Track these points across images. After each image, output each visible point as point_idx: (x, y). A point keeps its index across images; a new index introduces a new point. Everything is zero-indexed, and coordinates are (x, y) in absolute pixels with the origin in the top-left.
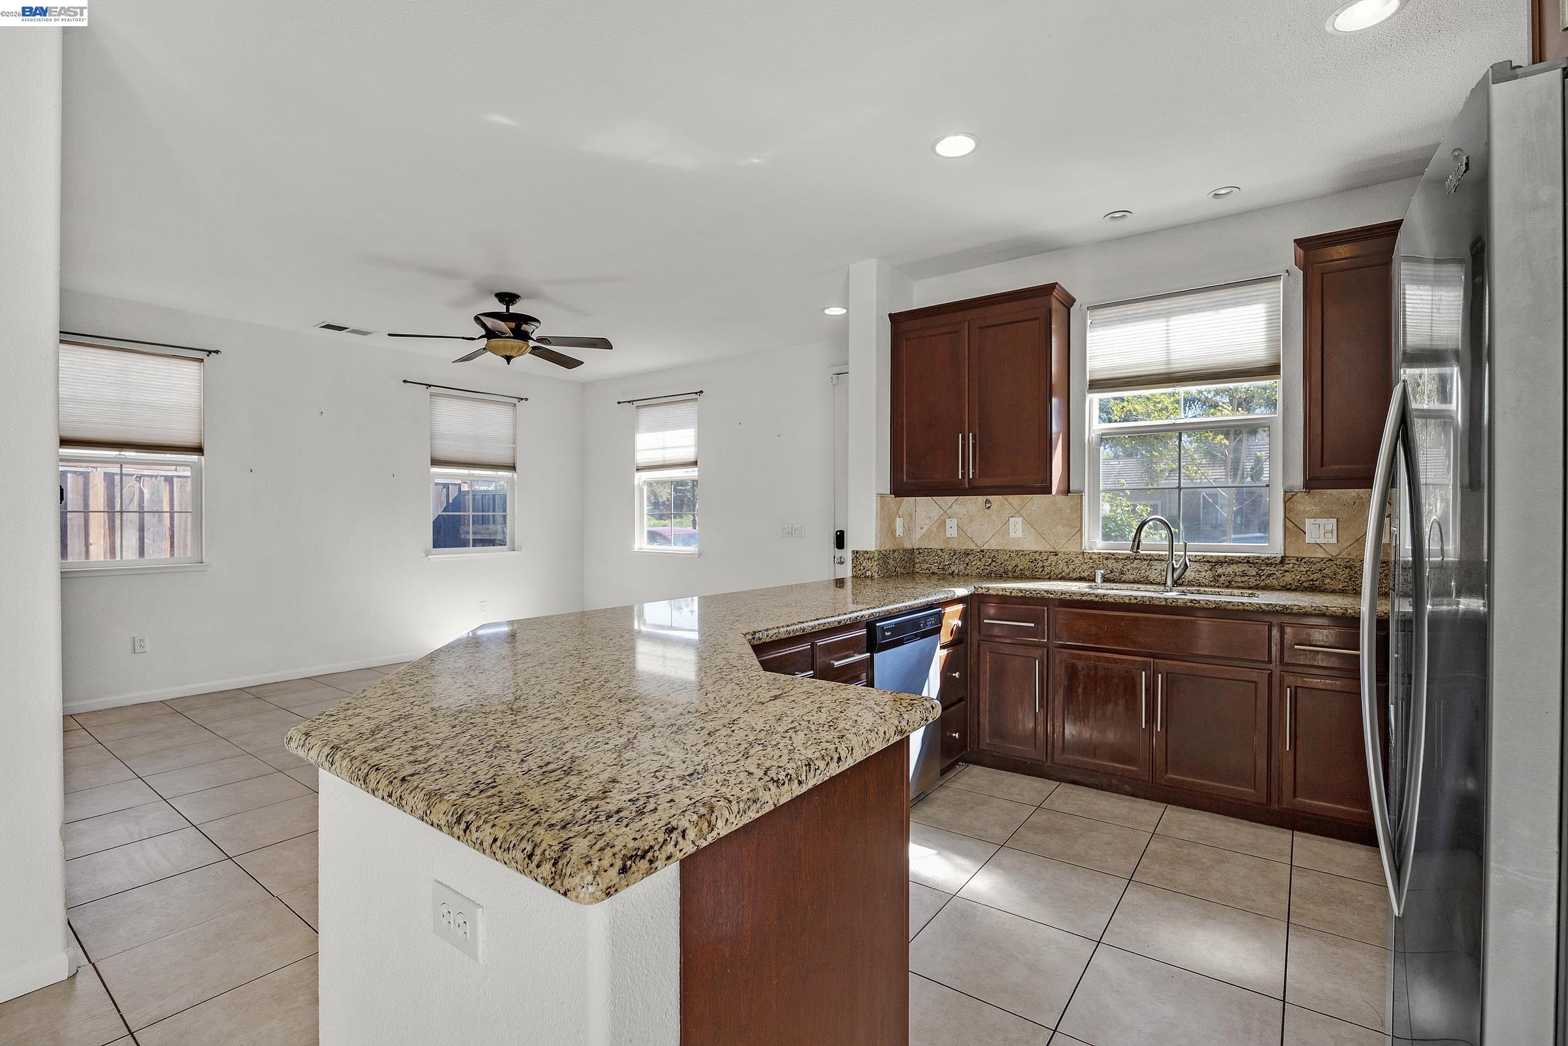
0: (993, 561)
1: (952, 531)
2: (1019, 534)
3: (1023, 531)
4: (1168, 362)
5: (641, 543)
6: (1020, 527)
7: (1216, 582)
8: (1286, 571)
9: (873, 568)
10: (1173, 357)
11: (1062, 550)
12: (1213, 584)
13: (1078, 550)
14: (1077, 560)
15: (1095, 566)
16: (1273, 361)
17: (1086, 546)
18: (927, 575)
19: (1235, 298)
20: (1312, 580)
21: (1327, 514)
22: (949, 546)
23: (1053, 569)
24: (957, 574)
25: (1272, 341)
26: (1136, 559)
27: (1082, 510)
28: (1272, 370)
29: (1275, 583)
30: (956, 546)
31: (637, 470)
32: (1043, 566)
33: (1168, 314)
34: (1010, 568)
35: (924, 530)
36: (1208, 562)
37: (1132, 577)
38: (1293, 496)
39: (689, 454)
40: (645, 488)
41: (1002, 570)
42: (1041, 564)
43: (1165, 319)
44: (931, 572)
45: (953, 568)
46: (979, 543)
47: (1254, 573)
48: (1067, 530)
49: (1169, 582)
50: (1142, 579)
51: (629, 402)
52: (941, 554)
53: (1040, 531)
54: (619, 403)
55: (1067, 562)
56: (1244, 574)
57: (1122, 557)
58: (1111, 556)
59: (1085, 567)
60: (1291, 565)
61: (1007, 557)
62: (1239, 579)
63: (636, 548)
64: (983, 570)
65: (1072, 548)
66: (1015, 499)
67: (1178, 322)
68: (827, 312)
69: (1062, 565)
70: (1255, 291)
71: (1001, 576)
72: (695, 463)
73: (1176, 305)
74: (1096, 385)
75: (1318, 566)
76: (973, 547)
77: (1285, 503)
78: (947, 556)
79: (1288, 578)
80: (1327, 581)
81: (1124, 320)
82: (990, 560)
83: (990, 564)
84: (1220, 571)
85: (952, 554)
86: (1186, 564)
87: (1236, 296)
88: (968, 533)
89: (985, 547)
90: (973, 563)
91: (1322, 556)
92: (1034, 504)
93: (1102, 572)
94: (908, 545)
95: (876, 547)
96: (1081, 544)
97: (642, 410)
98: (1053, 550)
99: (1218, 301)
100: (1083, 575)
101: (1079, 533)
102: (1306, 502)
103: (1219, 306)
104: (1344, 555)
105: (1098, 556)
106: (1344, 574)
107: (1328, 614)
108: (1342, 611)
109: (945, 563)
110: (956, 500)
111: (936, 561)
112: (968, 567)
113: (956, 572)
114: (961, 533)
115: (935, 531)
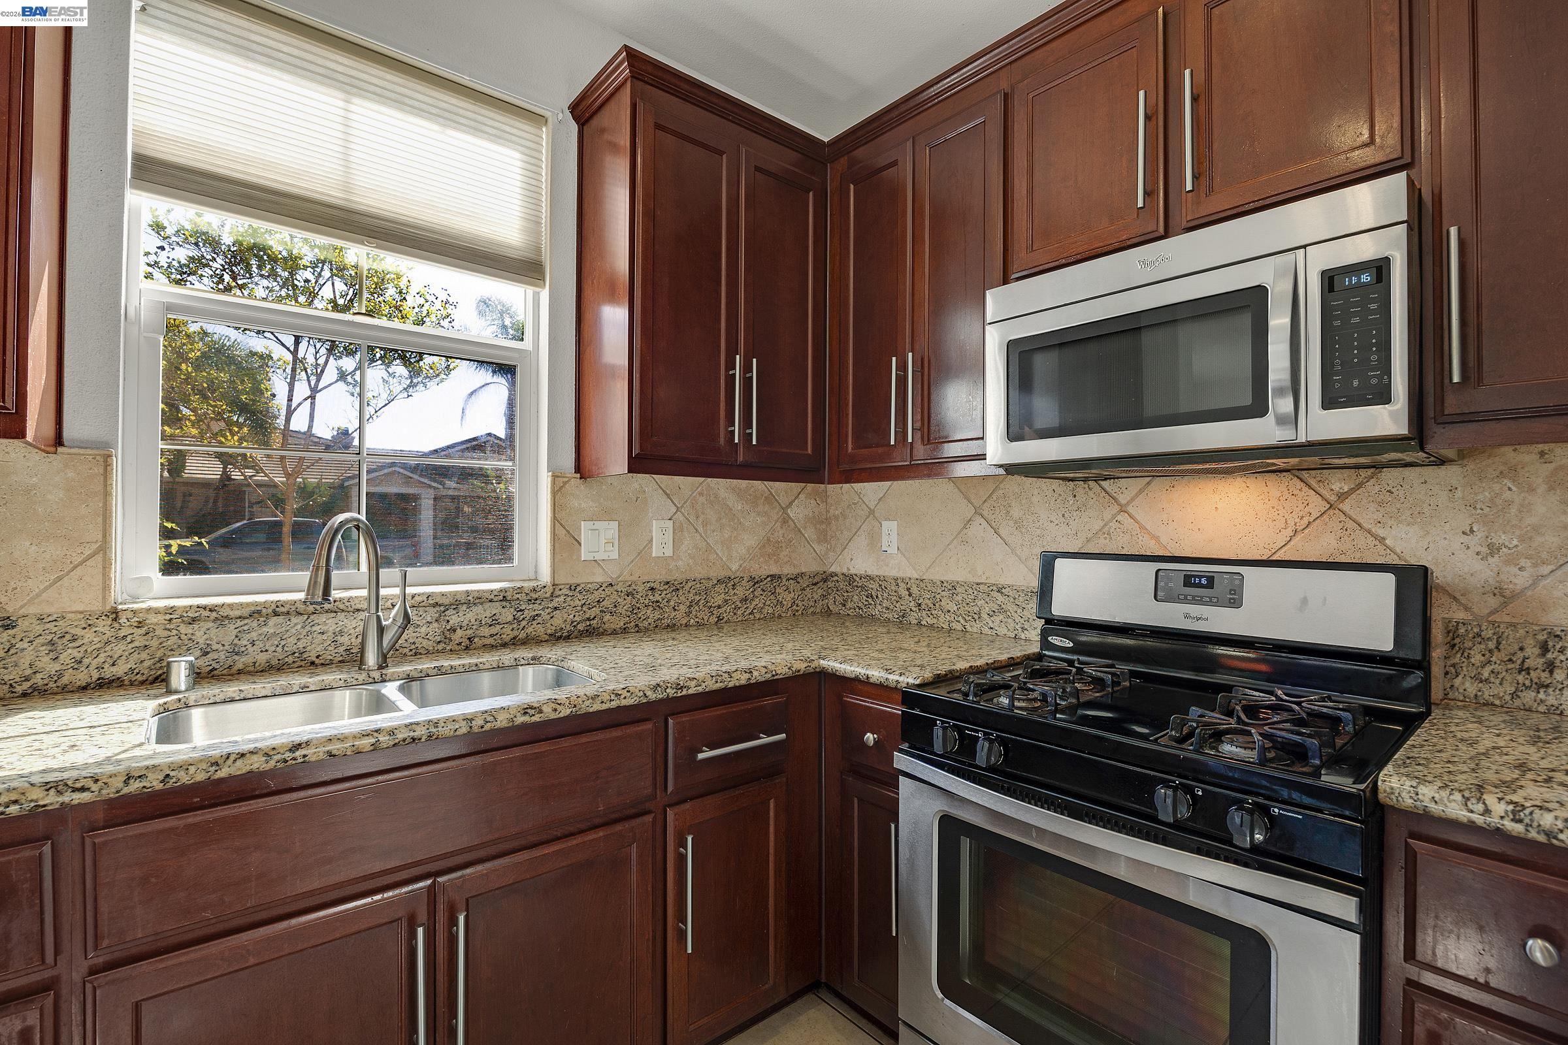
8: (556, 608)
11: (32, 609)
12: (440, 647)
13: (96, 606)
15: (154, 643)
16: (531, 255)
17: (118, 593)
19: (475, 120)
20: (589, 619)
21: (606, 514)
25: (533, 222)
26: (276, 614)
27: (106, 493)
29: (540, 630)
33: (349, 86)
36: (436, 605)
37: (262, 658)
38: (565, 483)
43: (340, 95)
47: (510, 618)
49: (371, 659)
50: (290, 659)
55: (51, 642)
56: (494, 621)
57: (237, 613)
58: (207, 613)
59: (119, 649)
60: (562, 598)
62: (486, 631)
65: (71, 601)
70: (506, 124)
75: (597, 595)
77: (553, 495)
79: (559, 621)
80: (607, 617)
84: (454, 620)
86: (406, 616)
91: (600, 579)
93: (190, 658)
96: (105, 587)
100: (109, 672)
101: (99, 557)
102: (581, 495)
103: (448, 119)
104: (626, 576)
105: (161, 618)
106: (625, 604)
107: (731, 685)
108: (747, 676)
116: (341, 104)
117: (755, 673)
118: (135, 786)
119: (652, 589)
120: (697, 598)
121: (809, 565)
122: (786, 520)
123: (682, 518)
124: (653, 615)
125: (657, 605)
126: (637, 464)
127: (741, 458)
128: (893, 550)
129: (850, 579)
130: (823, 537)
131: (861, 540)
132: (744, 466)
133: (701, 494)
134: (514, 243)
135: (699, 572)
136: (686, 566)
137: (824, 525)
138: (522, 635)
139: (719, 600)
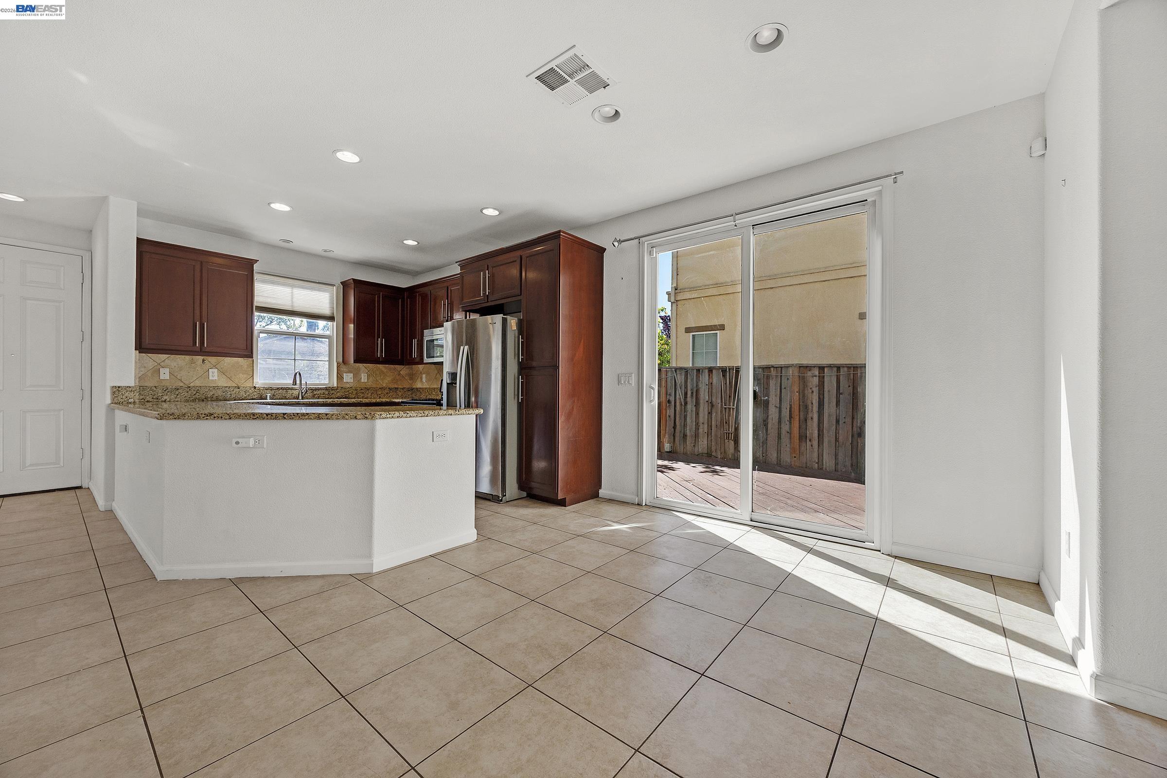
0: (197, 393)
1: (165, 374)
2: (216, 378)
3: (218, 376)
6: (216, 374)
7: (313, 397)
8: (338, 392)
9: (134, 397)
10: (295, 305)
11: (242, 386)
13: (252, 386)
14: (250, 391)
15: (261, 393)
16: (331, 315)
17: (255, 384)
18: (143, 403)
19: (318, 288)
20: (346, 395)
21: (350, 372)
22: (162, 385)
23: (237, 395)
25: (333, 308)
26: (281, 389)
27: (255, 365)
28: (331, 318)
29: (334, 396)
30: (168, 384)
32: (231, 394)
33: (293, 286)
34: (209, 396)
37: (278, 397)
38: (340, 365)
41: (204, 397)
42: (229, 393)
44: (146, 400)
45: (165, 397)
46: (187, 382)
47: (327, 393)
48: (245, 376)
49: (300, 398)
50: (284, 398)
52: (155, 389)
53: (229, 377)
55: (245, 391)
56: (324, 394)
57: (275, 389)
59: (255, 393)
60: (339, 390)
61: (207, 390)
62: (322, 396)
64: (189, 397)
65: (248, 384)
66: (212, 359)
67: (297, 291)
69: (242, 393)
70: (326, 288)
73: (296, 284)
74: (261, 309)
75: (348, 390)
76: (181, 385)
77: (337, 367)
78: (160, 391)
79: (338, 394)
80: (350, 395)
81: (273, 283)
82: (195, 392)
83: (195, 394)
85: (165, 390)
86: (307, 390)
87: (320, 288)
88: (178, 377)
89: (191, 385)
90: (182, 394)
91: (348, 386)
92: (227, 362)
93: (269, 395)
95: (135, 383)
96: (253, 383)
98: (237, 386)
99: (312, 287)
100: (254, 397)
101: (252, 378)
102: (344, 368)
103: (312, 289)
104: (355, 386)
105: (262, 388)
106: (355, 392)
109: (159, 395)
110: (168, 357)
111: (150, 394)
112: (178, 397)
113: (168, 400)
114: (173, 377)
115: (150, 375)
119: (362, 389)
120: (374, 392)
121: (407, 386)
122: (399, 374)
123: (369, 373)
124: (362, 395)
125: (363, 393)
126: (356, 361)
127: (381, 360)
128: (425, 381)
129: (417, 388)
130: (411, 379)
131: (419, 379)
132: (382, 361)
133: (375, 368)
134: (328, 313)
135: (374, 386)
136: (370, 384)
137: (412, 377)
138: (330, 397)
139: (380, 393)
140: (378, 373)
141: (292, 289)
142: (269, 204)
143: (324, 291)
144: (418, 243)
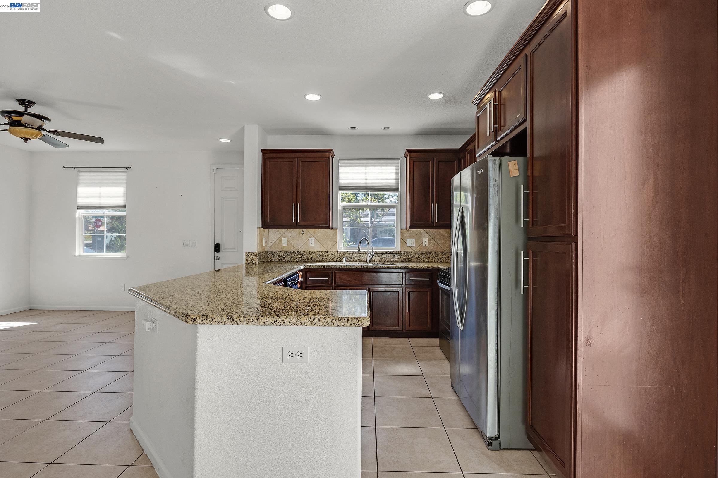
0: (302, 256)
1: (285, 243)
2: (313, 244)
3: (315, 243)
4: (366, 183)
5: (80, 251)
6: (313, 242)
7: (381, 260)
8: (401, 256)
9: (256, 260)
10: (368, 181)
11: (330, 250)
12: (380, 261)
13: (336, 250)
14: (335, 254)
15: (342, 256)
16: (397, 186)
17: (338, 249)
18: (274, 262)
19: (386, 164)
20: (408, 258)
21: (412, 237)
22: (284, 250)
23: (326, 258)
24: (287, 261)
25: (397, 179)
26: (356, 253)
27: (337, 235)
28: (397, 189)
29: (398, 260)
30: (287, 250)
31: (78, 208)
33: (366, 166)
34: (309, 258)
35: (272, 243)
36: (379, 253)
37: (354, 260)
38: (403, 231)
39: (121, 201)
40: (83, 220)
41: (306, 259)
42: (322, 256)
43: (365, 167)
44: (276, 261)
45: (286, 259)
46: (297, 248)
47: (392, 257)
48: (332, 243)
49: (368, 261)
50: (358, 260)
51: (73, 168)
52: (280, 253)
53: (322, 243)
54: (64, 167)
55: (332, 255)
56: (389, 257)
57: (351, 253)
58: (348, 252)
59: (338, 256)
60: (403, 254)
61: (308, 254)
62: (388, 259)
63: (77, 254)
64: (298, 259)
65: (334, 250)
66: (312, 231)
67: (370, 169)
68: (220, 140)
69: (330, 256)
70: (392, 162)
71: (306, 262)
72: (125, 207)
73: (368, 163)
74: (342, 188)
75: (410, 254)
76: (294, 250)
77: (401, 233)
78: (283, 254)
79: (402, 258)
80: (412, 258)
81: (352, 165)
82: (301, 255)
83: (301, 257)
84: (382, 256)
85: (285, 253)
86: (373, 254)
87: (387, 163)
88: (292, 244)
89: (299, 250)
90: (294, 257)
91: (411, 251)
92: (319, 232)
93: (346, 258)
94: (266, 250)
95: (257, 250)
96: (337, 248)
97: (82, 174)
98: (326, 250)
99: (381, 164)
100: (337, 260)
101: (336, 244)
102: (407, 234)
103: (382, 165)
104: (417, 250)
105: (343, 253)
106: (416, 256)
107: (418, 268)
108: (421, 267)
109: (282, 257)
110: (287, 230)
111: (278, 256)
112: (292, 258)
113: (287, 260)
114: (289, 244)
115: (277, 243)
116: (365, 169)
117: (423, 267)
118: (339, 267)
119: (423, 253)
120: (435, 256)
123: (430, 238)
124: (423, 259)
125: (424, 257)
127: (435, 225)
133: (436, 232)
134: (393, 185)
135: (435, 250)
136: (431, 248)
138: (395, 260)
139: (441, 257)
140: (438, 237)
141: (366, 168)
142: (305, 96)
143: (391, 165)
144: (445, 95)
